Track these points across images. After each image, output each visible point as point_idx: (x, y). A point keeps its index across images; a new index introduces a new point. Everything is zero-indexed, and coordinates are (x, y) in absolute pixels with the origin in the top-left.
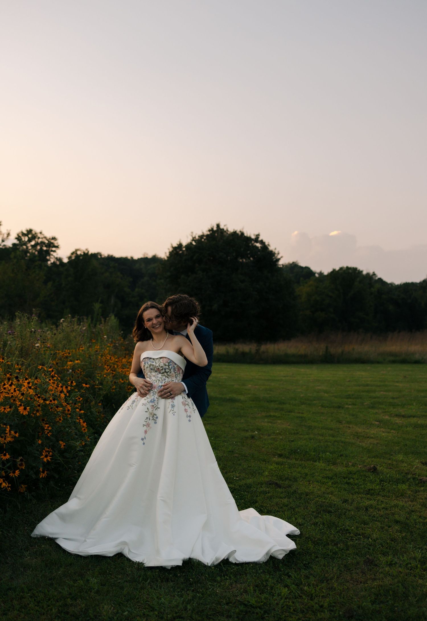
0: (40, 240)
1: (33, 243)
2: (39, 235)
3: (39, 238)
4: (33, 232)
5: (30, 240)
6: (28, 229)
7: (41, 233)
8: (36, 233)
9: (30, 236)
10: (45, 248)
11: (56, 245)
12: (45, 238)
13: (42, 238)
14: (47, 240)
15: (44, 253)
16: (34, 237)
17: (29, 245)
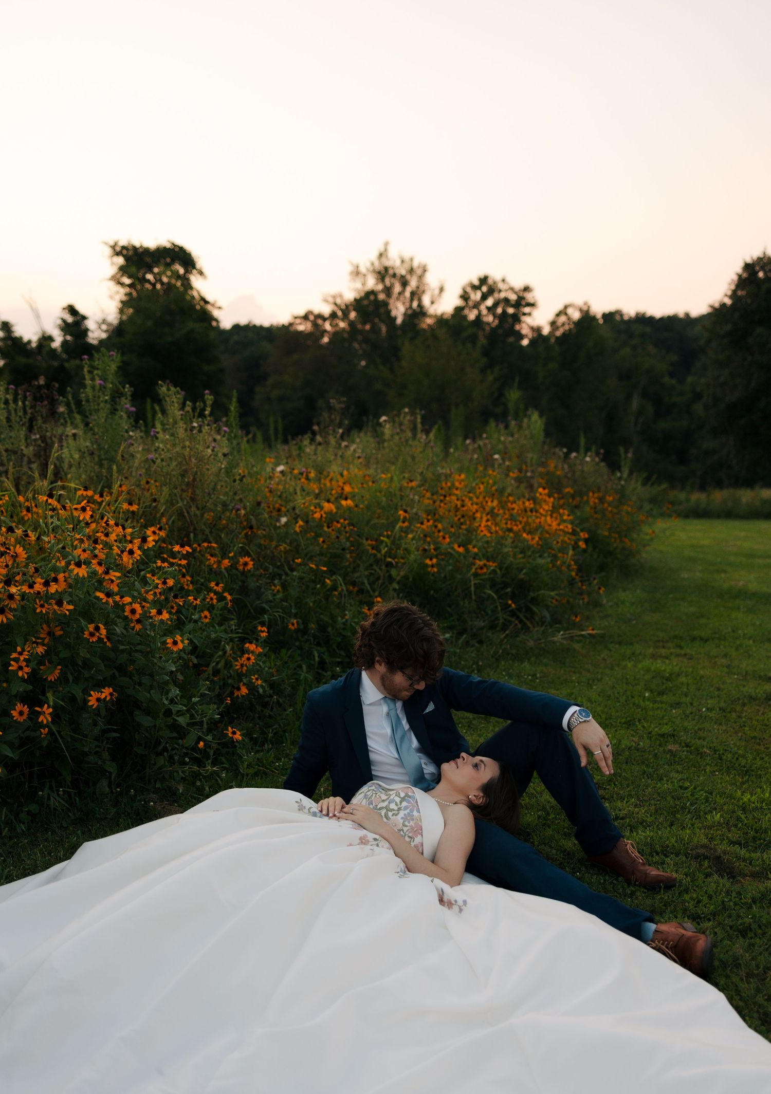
0: (503, 295)
1: (490, 302)
2: (501, 286)
3: (500, 291)
4: (490, 281)
5: (484, 297)
6: (482, 277)
7: (503, 281)
8: (495, 283)
9: (484, 289)
10: (511, 311)
11: (531, 301)
12: (512, 289)
13: (506, 291)
14: (516, 293)
15: (510, 320)
16: (491, 291)
17: (483, 308)
